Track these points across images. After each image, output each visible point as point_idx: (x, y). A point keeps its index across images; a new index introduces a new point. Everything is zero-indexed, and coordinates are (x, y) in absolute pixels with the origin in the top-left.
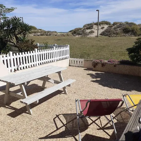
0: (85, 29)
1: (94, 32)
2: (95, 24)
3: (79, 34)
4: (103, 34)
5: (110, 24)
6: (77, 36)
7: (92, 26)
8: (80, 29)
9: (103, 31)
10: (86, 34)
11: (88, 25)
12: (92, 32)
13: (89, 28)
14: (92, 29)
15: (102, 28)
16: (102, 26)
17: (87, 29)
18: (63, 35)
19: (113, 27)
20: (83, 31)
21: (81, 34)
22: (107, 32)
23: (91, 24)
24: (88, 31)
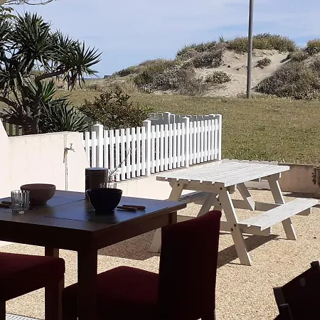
0: (188, 64)
1: (227, 80)
2: (230, 48)
3: (165, 86)
4: (267, 88)
5: (291, 50)
6: (158, 93)
7: (219, 56)
8: (170, 65)
9: (268, 75)
10: (196, 87)
11: (201, 49)
12: (220, 80)
13: (207, 63)
14: (217, 65)
15: (262, 64)
16: (258, 55)
17: (199, 64)
19: (309, 61)
20: (182, 75)
21: (175, 87)
22: (284, 78)
23: (211, 46)
24: (204, 73)
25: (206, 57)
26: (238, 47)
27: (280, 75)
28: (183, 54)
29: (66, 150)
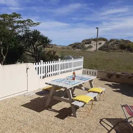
0: (84, 44)
1: (92, 47)
2: (93, 40)
3: (78, 48)
4: (101, 49)
5: (107, 41)
6: (77, 50)
7: (91, 42)
8: (80, 44)
9: (101, 46)
10: (85, 49)
11: (87, 40)
12: (91, 47)
13: (88, 43)
14: (90, 44)
15: (100, 44)
16: (99, 42)
17: (86, 43)
18: (64, 48)
19: (110, 43)
20: (82, 46)
21: (80, 48)
22: (104, 47)
23: (89, 40)
24: (87, 45)
25: (88, 42)
26: (95, 40)
27: (104, 46)
28: (83, 41)
29: (27, 69)
